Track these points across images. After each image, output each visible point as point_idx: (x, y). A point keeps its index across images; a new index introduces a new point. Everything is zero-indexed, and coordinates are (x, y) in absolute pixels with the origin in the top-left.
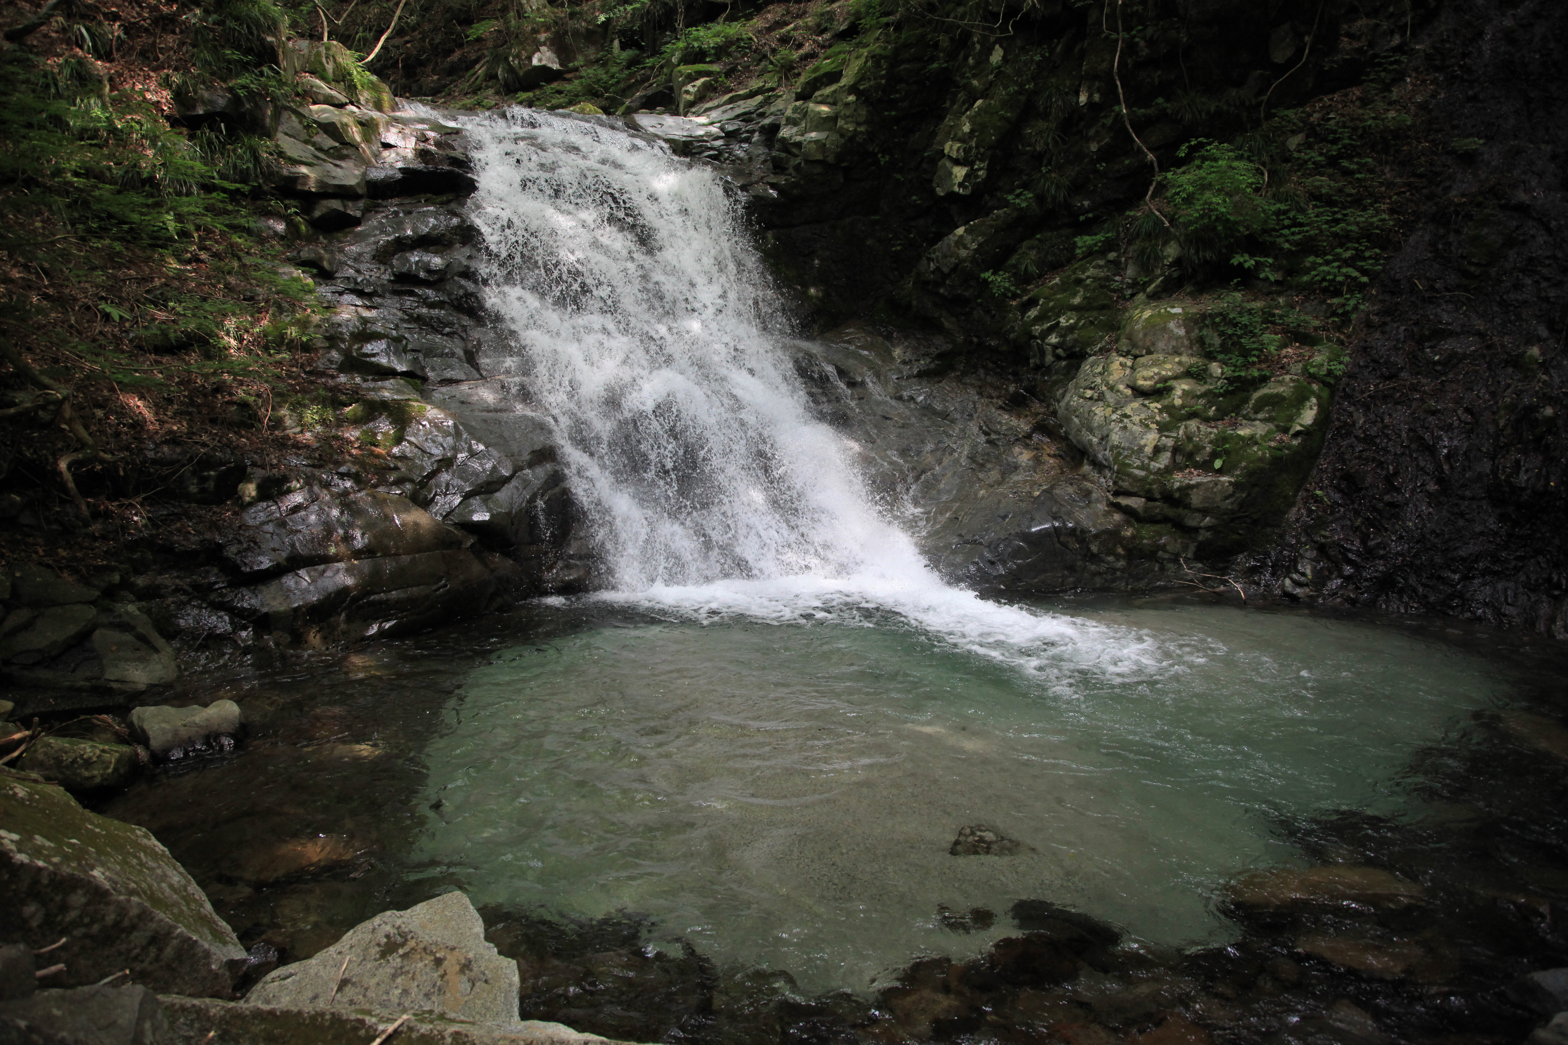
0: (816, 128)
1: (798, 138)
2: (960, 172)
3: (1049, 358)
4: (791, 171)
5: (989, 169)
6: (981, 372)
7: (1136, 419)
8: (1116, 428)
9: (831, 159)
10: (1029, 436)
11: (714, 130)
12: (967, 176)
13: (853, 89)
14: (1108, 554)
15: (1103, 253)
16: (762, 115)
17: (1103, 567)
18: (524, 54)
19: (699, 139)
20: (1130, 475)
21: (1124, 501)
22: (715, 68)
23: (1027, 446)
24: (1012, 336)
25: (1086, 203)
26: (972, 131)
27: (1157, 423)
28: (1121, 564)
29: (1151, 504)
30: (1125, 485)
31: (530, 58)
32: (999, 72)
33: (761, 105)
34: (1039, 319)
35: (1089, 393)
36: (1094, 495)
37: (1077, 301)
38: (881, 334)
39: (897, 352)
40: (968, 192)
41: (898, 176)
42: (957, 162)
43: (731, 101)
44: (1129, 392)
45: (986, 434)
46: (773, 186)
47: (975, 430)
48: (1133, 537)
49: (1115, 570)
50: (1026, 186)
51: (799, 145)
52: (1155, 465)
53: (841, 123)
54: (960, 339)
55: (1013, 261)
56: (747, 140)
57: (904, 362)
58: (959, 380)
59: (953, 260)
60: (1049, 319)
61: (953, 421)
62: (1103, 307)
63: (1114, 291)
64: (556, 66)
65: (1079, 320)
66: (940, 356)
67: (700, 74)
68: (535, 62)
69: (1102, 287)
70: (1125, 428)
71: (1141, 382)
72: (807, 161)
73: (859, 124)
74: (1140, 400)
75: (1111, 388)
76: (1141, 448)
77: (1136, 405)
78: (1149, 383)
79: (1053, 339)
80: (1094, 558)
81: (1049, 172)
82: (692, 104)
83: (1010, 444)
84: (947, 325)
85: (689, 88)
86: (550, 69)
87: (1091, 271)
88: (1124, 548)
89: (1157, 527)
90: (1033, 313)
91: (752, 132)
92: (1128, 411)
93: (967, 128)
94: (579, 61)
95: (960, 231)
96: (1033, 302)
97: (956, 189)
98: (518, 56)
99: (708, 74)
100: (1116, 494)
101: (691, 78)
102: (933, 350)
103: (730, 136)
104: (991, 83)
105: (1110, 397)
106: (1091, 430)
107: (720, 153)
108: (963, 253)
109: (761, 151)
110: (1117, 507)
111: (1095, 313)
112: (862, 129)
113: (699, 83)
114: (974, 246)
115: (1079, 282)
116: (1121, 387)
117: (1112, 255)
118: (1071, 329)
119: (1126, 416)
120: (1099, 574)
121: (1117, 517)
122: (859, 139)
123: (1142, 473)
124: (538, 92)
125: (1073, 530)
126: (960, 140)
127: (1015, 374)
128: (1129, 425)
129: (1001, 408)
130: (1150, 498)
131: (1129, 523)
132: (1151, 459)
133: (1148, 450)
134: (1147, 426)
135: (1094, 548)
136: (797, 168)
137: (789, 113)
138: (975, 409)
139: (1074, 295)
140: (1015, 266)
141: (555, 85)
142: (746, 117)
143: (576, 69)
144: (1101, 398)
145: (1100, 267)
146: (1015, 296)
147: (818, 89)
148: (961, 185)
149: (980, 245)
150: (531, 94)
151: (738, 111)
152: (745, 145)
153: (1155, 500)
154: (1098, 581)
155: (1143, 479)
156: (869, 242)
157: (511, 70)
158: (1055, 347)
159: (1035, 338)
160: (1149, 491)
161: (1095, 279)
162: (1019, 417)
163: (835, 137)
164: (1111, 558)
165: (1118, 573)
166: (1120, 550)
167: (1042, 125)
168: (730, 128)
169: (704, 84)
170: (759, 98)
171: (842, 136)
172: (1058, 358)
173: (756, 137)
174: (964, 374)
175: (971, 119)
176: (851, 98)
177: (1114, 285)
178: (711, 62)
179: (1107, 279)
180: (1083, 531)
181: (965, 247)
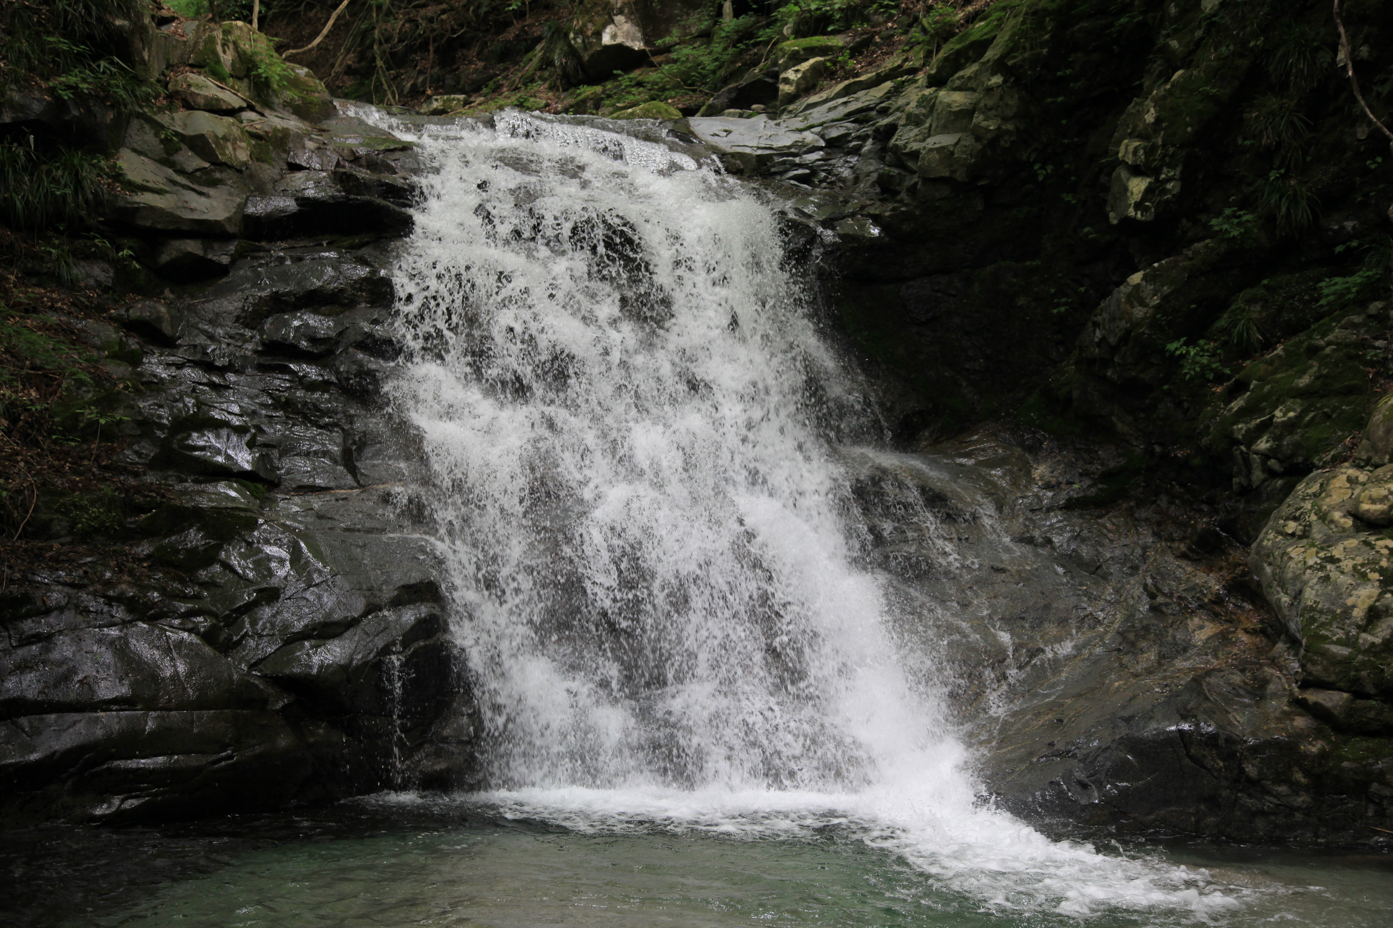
0: (945, 129)
1: (915, 146)
2: (1138, 186)
3: (1258, 475)
4: (903, 195)
5: (1184, 179)
6: (1163, 501)
7: (1347, 565)
8: (1312, 578)
9: (960, 176)
10: (1218, 600)
11: (809, 137)
12: (1149, 191)
13: (999, 66)
14: (1278, 781)
15: (1361, 302)
16: (884, 112)
17: (1269, 802)
18: (591, 28)
19: (784, 152)
20: (1324, 654)
21: (1312, 697)
22: (837, 41)
23: (1215, 616)
24: (1205, 441)
25: (1349, 225)
26: (1158, 120)
27: (1382, 571)
28: (1302, 799)
29: (1360, 703)
30: (1316, 670)
31: (598, 34)
32: (1211, 24)
33: (889, 96)
34: (1244, 414)
35: (1292, 526)
36: (1271, 687)
37: (1304, 381)
38: (1021, 444)
39: (1041, 471)
40: (1150, 216)
41: (1068, 197)
42: (1136, 171)
43: (847, 91)
44: (1349, 522)
45: (1152, 596)
46: (877, 220)
47: (1138, 591)
48: (1323, 755)
49: (1293, 809)
50: (1245, 204)
51: (915, 155)
52: (1367, 638)
53: (978, 118)
54: (1139, 448)
55: (1222, 322)
56: (856, 151)
57: (1048, 486)
58: (1130, 513)
59: (1123, 324)
60: (1261, 412)
61: (1105, 577)
62: (1349, 391)
63: (1372, 364)
64: (638, 45)
65: (1304, 412)
66: (1107, 476)
67: (811, 52)
68: (606, 39)
69: (1350, 357)
70: (1327, 578)
71: (1365, 506)
72: (926, 180)
73: (1005, 119)
74: (1363, 536)
75: (1323, 517)
76: (1347, 611)
77: (1353, 543)
78: (1379, 507)
79: (1263, 444)
80: (1253, 786)
81: (1284, 177)
82: (792, 98)
83: (1187, 612)
84: (1120, 426)
85: (791, 74)
86: (629, 50)
87: (1337, 333)
88: (1307, 773)
89: (1372, 743)
90: (1237, 404)
91: (864, 138)
92: (1337, 552)
93: (1150, 117)
94: (674, 36)
95: (1136, 278)
96: (1239, 388)
97: (1131, 212)
98: (581, 32)
99: (823, 51)
100: (1305, 685)
101: (796, 58)
102: (1097, 467)
103: (835, 145)
104: (1198, 44)
105: (1317, 533)
106: (1283, 584)
107: (814, 172)
108: (1139, 312)
109: (873, 167)
110: (1301, 705)
111: (1334, 401)
112: (1010, 126)
113: (805, 66)
114: (1156, 301)
115: (1314, 351)
116: (1337, 515)
117: (1375, 307)
118: (1290, 426)
119: (1333, 560)
120: (1263, 813)
121: (1300, 722)
122: (1005, 143)
123: (1344, 651)
124: (609, 85)
125: (1212, 739)
126: (1140, 137)
127: (1211, 502)
128: (1334, 574)
129: (1183, 556)
130: (1358, 693)
131: (1319, 734)
132: (1363, 629)
133: (1358, 614)
134: (1364, 576)
135: (1251, 770)
136: (912, 190)
137: (912, 108)
138: (1144, 557)
139: (1303, 372)
140: (1225, 331)
141: (635, 74)
142: (860, 116)
143: (668, 49)
144: (1305, 534)
145: (1355, 326)
146: (1220, 378)
147: (959, 67)
148: (1138, 206)
149: (1165, 298)
150: (598, 89)
151: (853, 106)
152: (854, 160)
153: (1368, 697)
154: (1260, 824)
155: (1346, 662)
156: (1021, 301)
157: (572, 52)
158: (1266, 456)
159: (1238, 442)
160: (1356, 681)
161: (1340, 345)
162: (1210, 570)
163: (969, 141)
164: (1283, 789)
165: (1299, 816)
166: (1299, 777)
167: (1273, 102)
168: (834, 133)
169: (814, 68)
170: (888, 85)
171: (978, 139)
172: (1272, 474)
173: (869, 145)
174: (1141, 503)
175: (1158, 103)
176: (997, 80)
177: (1370, 354)
178: (834, 33)
179: (1363, 345)
180: (1230, 741)
181: (1143, 303)
